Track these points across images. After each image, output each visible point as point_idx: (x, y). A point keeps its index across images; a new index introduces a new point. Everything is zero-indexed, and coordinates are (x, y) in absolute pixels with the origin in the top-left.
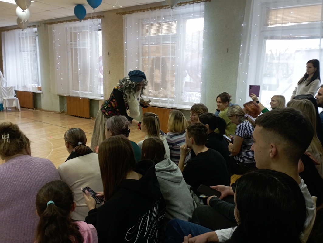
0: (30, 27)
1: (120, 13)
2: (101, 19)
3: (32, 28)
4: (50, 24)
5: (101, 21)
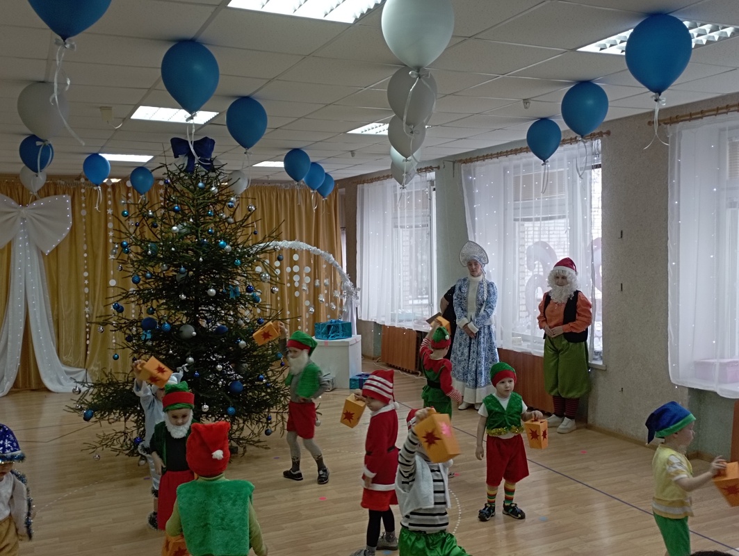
2: (600, 141)
4: (466, 162)
5: (600, 145)
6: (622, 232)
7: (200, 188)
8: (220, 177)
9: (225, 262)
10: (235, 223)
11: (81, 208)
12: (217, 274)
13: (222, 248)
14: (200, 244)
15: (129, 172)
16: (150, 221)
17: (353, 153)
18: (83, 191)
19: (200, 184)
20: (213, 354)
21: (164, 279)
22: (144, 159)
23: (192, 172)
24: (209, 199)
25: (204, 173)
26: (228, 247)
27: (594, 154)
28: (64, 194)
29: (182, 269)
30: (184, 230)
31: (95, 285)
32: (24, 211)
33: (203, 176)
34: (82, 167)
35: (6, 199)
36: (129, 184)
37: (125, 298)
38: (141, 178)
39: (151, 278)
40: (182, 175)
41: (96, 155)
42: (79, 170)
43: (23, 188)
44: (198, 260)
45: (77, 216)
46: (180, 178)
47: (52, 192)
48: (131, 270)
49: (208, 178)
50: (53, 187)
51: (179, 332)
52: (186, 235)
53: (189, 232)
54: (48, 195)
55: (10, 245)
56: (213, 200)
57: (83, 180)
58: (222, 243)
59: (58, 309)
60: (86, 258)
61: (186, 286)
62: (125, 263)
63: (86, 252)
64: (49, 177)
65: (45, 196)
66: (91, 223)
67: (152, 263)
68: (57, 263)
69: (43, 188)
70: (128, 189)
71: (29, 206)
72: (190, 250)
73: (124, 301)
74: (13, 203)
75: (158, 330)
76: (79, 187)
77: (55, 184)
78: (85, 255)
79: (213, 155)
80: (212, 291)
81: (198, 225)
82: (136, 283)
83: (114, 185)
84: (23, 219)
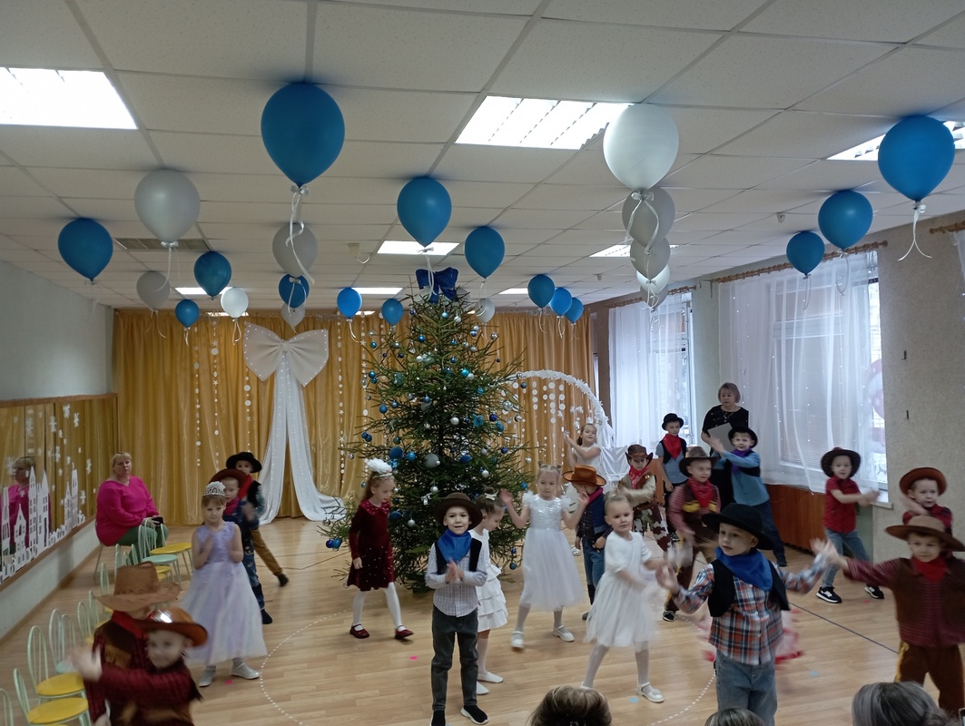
0: (674, 292)
1: (942, 229)
2: (875, 253)
3: (677, 295)
4: (724, 280)
5: (876, 258)
6: (905, 353)
7: (445, 318)
8: (463, 306)
9: (467, 390)
10: (478, 351)
11: (337, 341)
12: (461, 403)
13: (465, 376)
14: (444, 373)
15: (381, 304)
16: (397, 351)
17: (599, 276)
18: (339, 324)
19: (444, 314)
20: (457, 483)
21: (409, 408)
22: (393, 291)
23: (437, 302)
24: (453, 328)
25: (447, 303)
26: (470, 375)
27: (869, 267)
28: (322, 328)
29: (427, 398)
30: (429, 359)
31: (349, 414)
32: (286, 345)
33: (446, 306)
34: (336, 301)
35: (271, 334)
36: (381, 316)
37: (373, 427)
38: (392, 309)
39: (397, 407)
40: (427, 305)
41: (350, 288)
42: (334, 304)
43: (285, 322)
44: (442, 388)
45: (333, 348)
46: (425, 309)
47: (311, 326)
48: (380, 399)
49: (452, 307)
50: (313, 320)
51: (424, 460)
52: (431, 364)
53: (433, 360)
54: (307, 329)
55: (273, 376)
56: (456, 330)
57: (338, 313)
58: (464, 371)
59: (316, 440)
60: (341, 389)
61: (431, 414)
62: (374, 392)
63: (341, 382)
64: (308, 311)
65: (305, 331)
66: (347, 355)
67: (399, 393)
68: (315, 393)
69: (303, 321)
70: (381, 320)
71: (291, 341)
72: (435, 379)
73: (373, 430)
74: (277, 337)
75: (404, 459)
76: (335, 320)
77: (314, 318)
78: (341, 386)
79: (457, 285)
80: (455, 420)
81: (441, 354)
82: (384, 412)
83: (367, 318)
84: (285, 352)
